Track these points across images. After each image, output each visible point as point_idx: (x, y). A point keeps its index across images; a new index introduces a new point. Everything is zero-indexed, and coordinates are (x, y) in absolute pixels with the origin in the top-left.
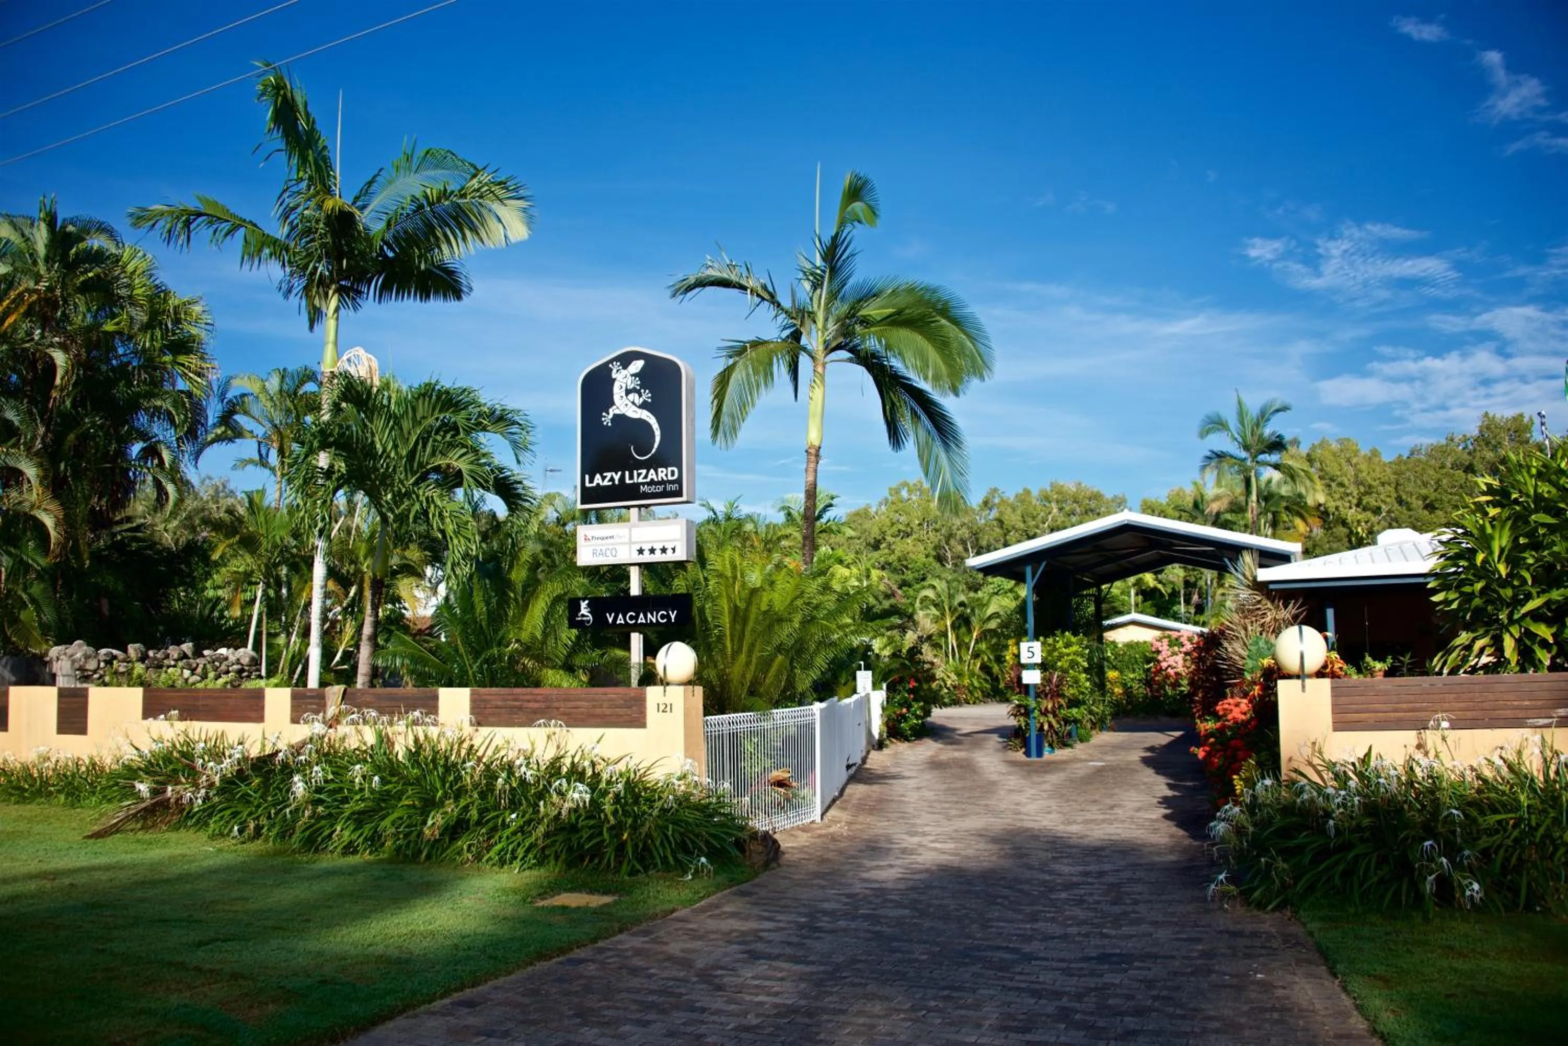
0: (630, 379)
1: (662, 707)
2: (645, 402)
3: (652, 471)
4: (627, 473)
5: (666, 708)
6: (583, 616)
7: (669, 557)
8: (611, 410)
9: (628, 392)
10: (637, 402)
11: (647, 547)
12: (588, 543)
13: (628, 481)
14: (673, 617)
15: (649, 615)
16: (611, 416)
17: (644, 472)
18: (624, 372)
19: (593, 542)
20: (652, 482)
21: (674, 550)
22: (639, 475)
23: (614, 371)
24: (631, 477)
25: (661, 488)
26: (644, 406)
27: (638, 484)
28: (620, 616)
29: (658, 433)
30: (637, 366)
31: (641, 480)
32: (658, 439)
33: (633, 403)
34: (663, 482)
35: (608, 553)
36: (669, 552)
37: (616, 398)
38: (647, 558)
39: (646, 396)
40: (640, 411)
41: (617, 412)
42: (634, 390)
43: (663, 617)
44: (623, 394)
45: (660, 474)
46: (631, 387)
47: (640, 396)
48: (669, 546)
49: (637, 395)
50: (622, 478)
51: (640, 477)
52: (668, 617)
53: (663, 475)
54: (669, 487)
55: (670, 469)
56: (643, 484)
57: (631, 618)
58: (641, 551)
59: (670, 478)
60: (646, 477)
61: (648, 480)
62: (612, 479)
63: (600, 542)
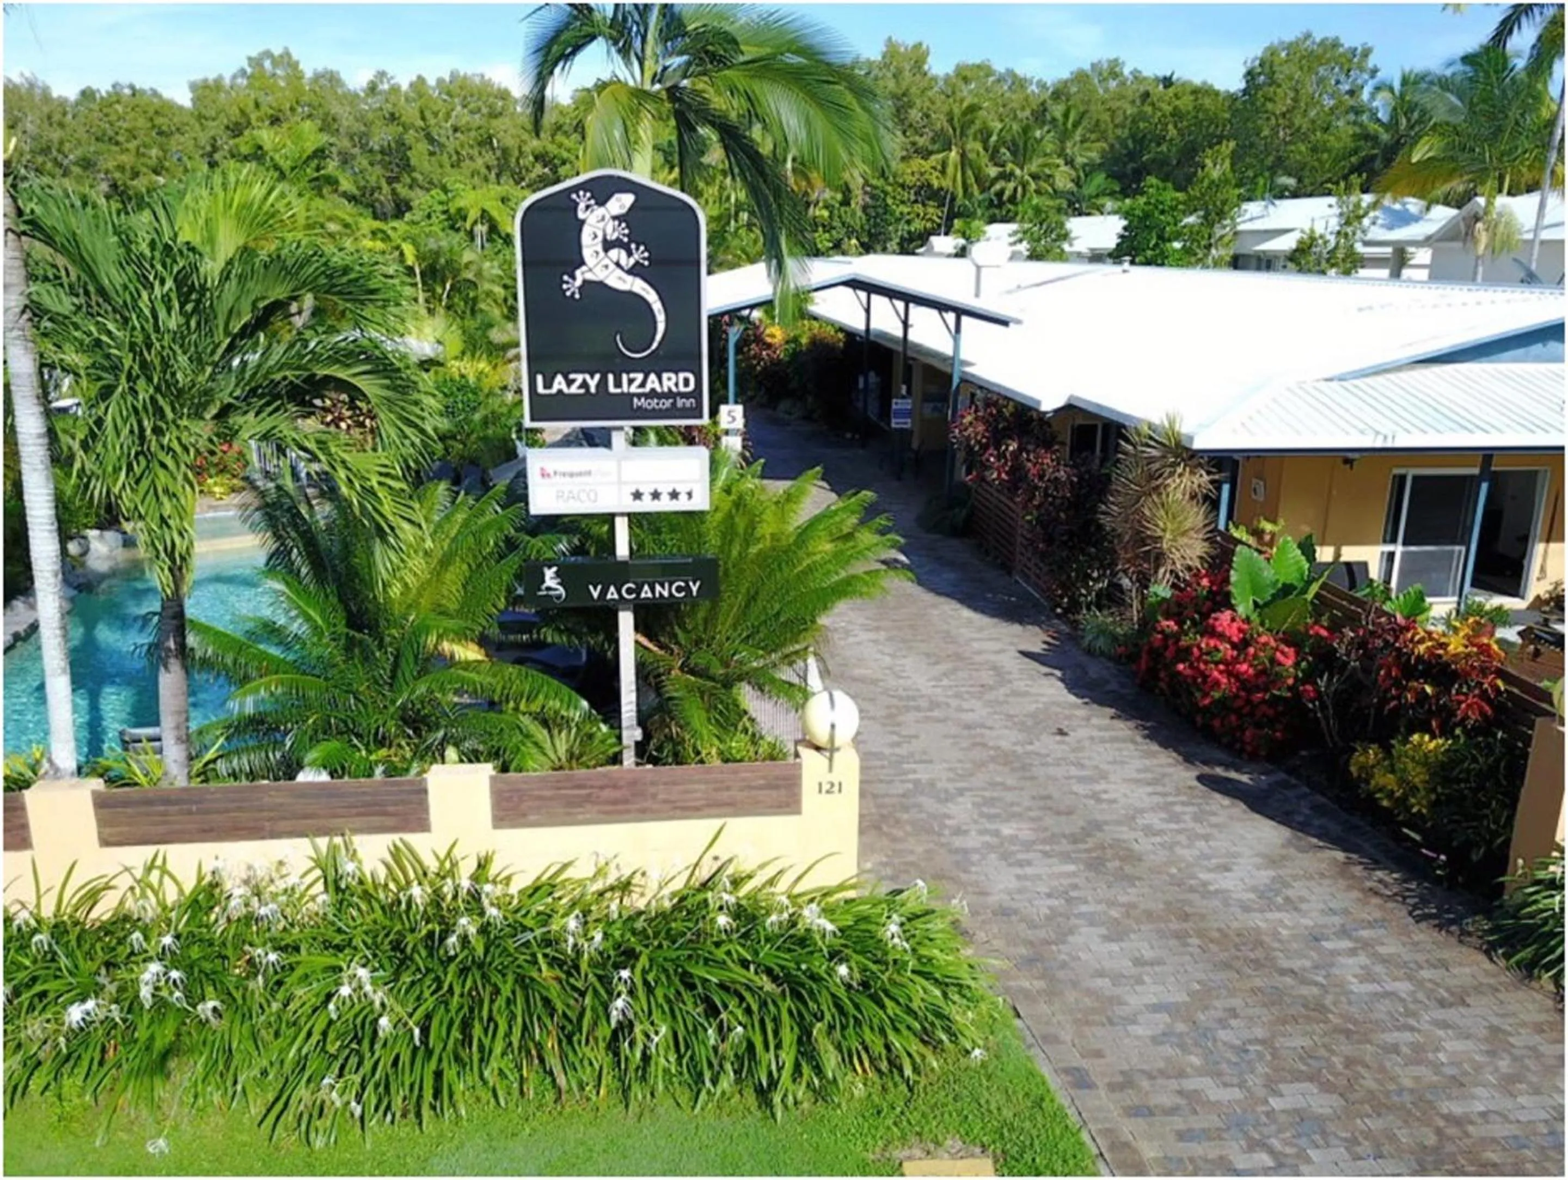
0: (611, 225)
1: (826, 787)
2: (637, 263)
3: (653, 377)
4: (611, 377)
5: (833, 788)
6: (549, 589)
7: (682, 505)
8: (578, 273)
9: (608, 245)
10: (623, 262)
11: (647, 490)
12: (546, 481)
13: (612, 389)
14: (694, 589)
15: (658, 588)
16: (578, 282)
17: (639, 377)
18: (600, 211)
19: (558, 479)
20: (653, 394)
21: (690, 495)
22: (631, 381)
23: (582, 206)
24: (618, 384)
25: (668, 403)
26: (634, 271)
27: (631, 396)
28: (612, 589)
29: (661, 318)
30: (622, 202)
31: (634, 389)
32: (661, 327)
33: (618, 264)
34: (670, 394)
35: (583, 496)
36: (683, 497)
37: (587, 253)
38: (647, 505)
39: (639, 255)
40: (629, 278)
41: (589, 276)
42: (617, 244)
43: (679, 589)
44: (599, 248)
45: (666, 384)
46: (612, 236)
47: (630, 254)
48: (682, 489)
49: (623, 254)
50: (603, 383)
51: (632, 383)
52: (687, 589)
53: (671, 384)
54: (680, 403)
55: (682, 375)
56: (639, 396)
57: (629, 591)
58: (637, 495)
59: (682, 389)
60: (643, 385)
61: (647, 389)
62: (584, 385)
63: (568, 479)
